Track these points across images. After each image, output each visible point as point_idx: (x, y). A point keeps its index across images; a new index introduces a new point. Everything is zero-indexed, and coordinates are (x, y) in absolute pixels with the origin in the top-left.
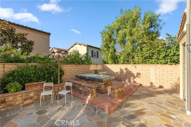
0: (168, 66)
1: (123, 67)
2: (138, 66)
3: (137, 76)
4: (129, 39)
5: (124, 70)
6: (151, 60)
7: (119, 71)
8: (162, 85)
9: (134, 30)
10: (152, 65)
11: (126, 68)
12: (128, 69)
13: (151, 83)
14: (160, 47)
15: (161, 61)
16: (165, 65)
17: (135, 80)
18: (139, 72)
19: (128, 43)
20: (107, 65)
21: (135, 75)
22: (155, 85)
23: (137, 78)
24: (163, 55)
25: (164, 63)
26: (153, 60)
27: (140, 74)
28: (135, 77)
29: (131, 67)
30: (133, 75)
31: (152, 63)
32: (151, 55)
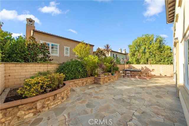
0: (169, 65)
1: (144, 66)
2: (153, 65)
3: (152, 71)
4: (148, 51)
5: (144, 68)
6: (160, 63)
7: (140, 68)
8: (166, 75)
9: (151, 46)
10: (161, 65)
11: (146, 67)
12: (147, 67)
13: (160, 74)
14: (165, 56)
15: (166, 63)
16: (167, 65)
17: (151, 73)
18: (153, 69)
19: (148, 53)
20: (132, 65)
21: (151, 70)
22: (162, 75)
23: (152, 72)
24: (166, 60)
25: (167, 64)
26: (161, 62)
27: (154, 70)
28: (151, 71)
29: (149, 66)
30: (150, 70)
31: (161, 64)
32: (160, 60)
